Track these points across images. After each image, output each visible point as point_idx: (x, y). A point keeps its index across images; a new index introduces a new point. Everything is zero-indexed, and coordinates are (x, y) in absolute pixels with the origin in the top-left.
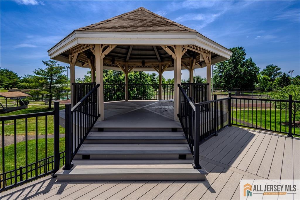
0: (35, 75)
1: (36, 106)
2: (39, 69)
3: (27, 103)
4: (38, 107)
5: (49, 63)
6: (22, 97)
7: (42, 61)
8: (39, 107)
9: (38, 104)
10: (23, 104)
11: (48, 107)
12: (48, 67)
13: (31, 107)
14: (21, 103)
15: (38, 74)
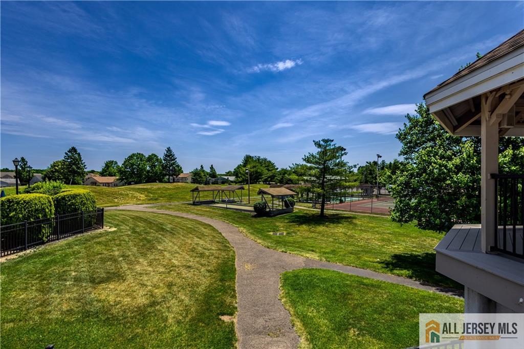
0: (304, 163)
1: (303, 209)
2: (309, 153)
3: (293, 204)
4: (305, 212)
5: (322, 143)
6: (287, 196)
7: (314, 141)
8: (308, 212)
9: (305, 207)
10: (289, 205)
11: (320, 212)
12: (320, 150)
13: (297, 210)
14: (287, 205)
15: (308, 161)
